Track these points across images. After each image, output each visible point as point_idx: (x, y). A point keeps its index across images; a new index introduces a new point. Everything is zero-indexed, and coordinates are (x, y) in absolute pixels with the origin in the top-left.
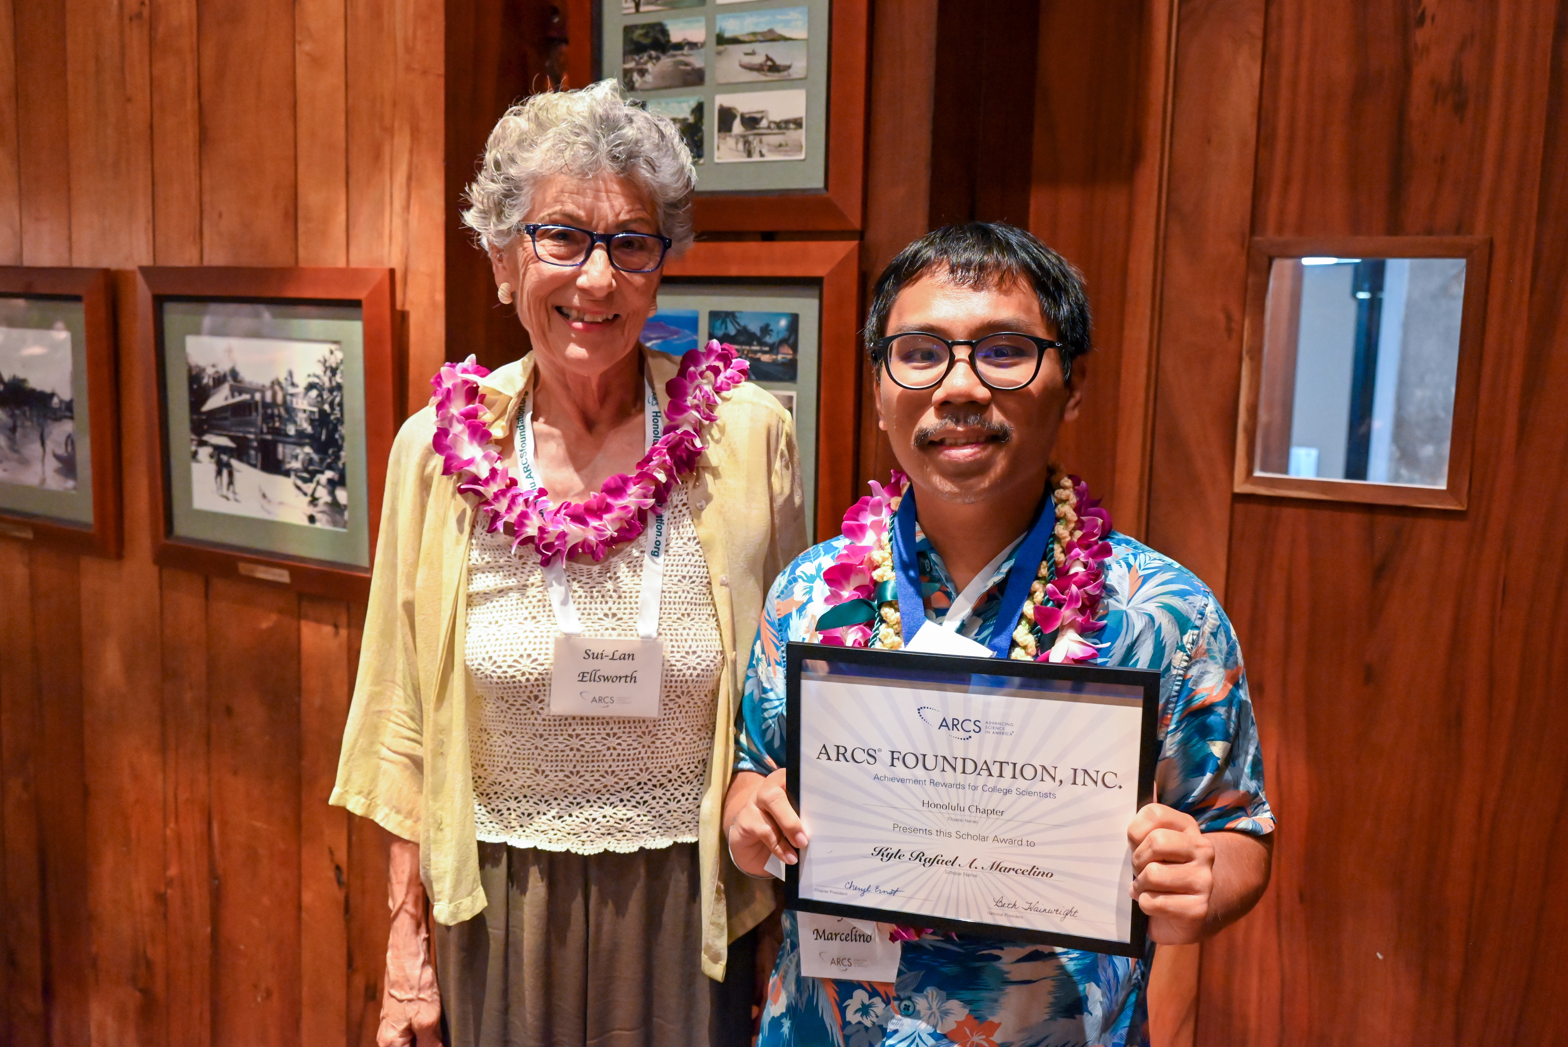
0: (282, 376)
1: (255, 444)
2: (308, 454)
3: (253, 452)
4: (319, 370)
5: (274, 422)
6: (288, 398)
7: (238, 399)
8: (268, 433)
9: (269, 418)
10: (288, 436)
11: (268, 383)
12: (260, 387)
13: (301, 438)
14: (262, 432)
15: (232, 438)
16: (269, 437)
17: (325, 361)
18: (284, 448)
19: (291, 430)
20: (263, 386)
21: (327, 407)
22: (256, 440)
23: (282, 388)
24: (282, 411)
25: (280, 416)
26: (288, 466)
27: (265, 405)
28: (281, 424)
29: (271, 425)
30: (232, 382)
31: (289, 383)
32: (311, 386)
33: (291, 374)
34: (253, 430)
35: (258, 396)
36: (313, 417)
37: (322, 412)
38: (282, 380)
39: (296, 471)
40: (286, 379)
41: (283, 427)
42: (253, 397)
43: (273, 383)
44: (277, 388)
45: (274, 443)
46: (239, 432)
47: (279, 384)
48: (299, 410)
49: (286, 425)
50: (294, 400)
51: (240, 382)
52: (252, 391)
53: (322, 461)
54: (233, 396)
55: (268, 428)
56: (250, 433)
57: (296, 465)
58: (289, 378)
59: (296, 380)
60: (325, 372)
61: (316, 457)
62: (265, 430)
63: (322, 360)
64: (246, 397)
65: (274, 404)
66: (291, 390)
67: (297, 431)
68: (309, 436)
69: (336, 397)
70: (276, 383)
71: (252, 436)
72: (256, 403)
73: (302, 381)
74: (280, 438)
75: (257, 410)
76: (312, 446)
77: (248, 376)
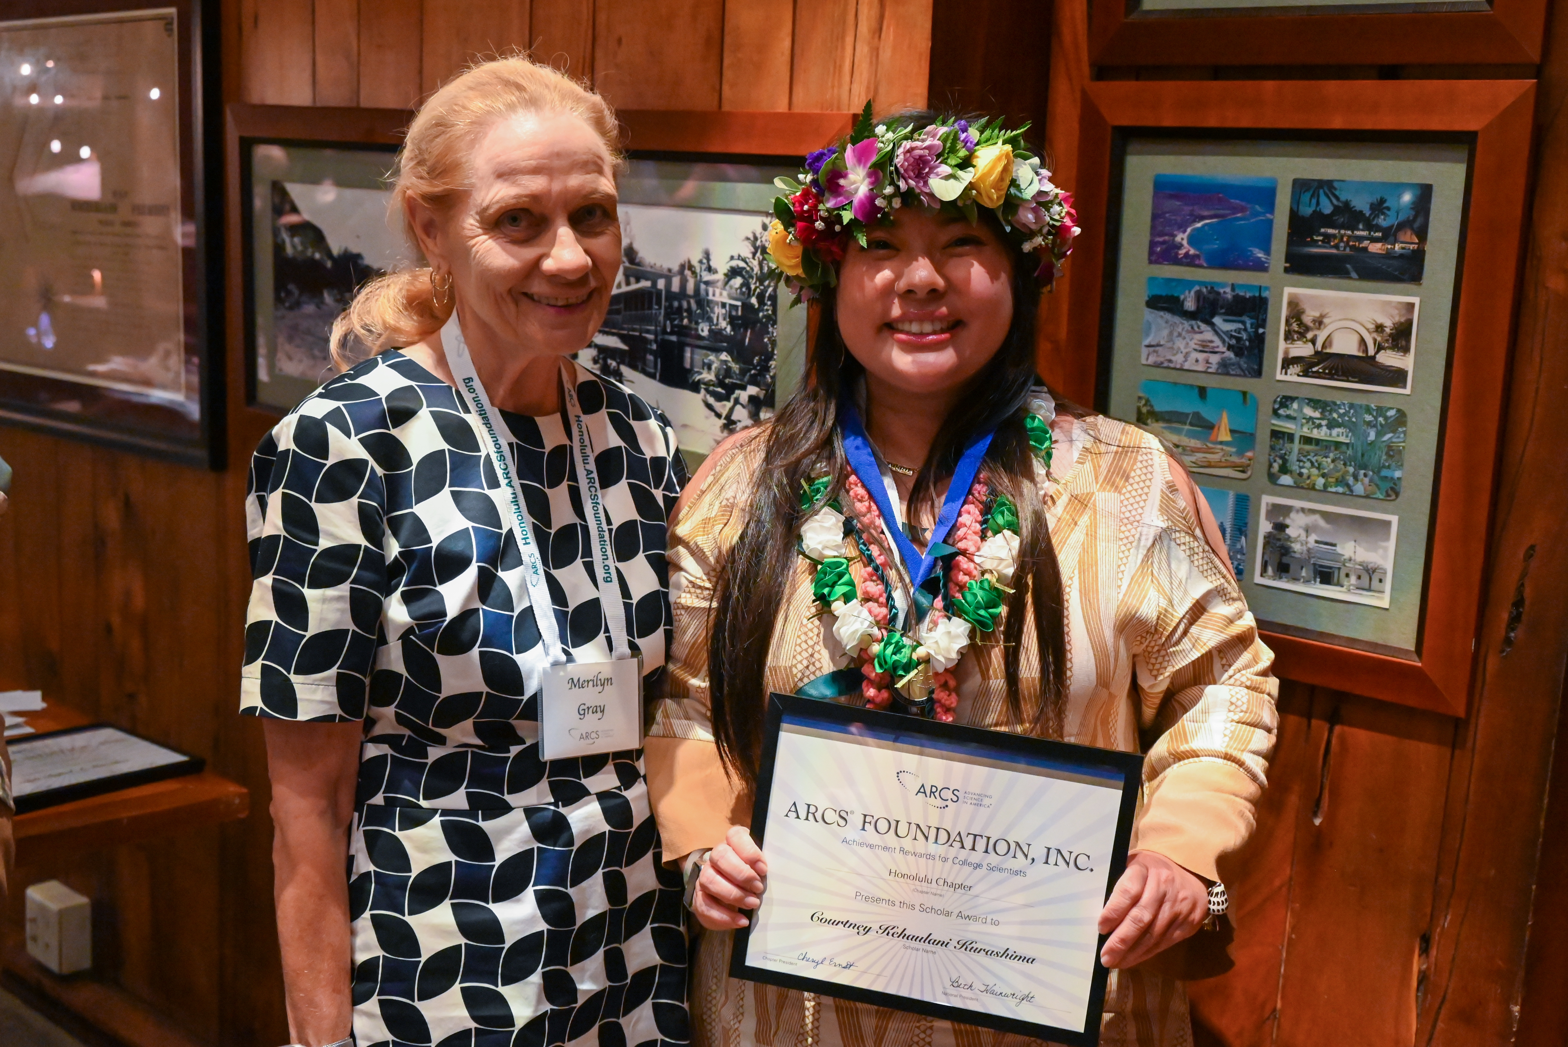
0: (695, 258)
1: (654, 347)
2: (725, 362)
3: (650, 358)
4: (746, 251)
5: (682, 320)
6: (703, 286)
7: (634, 286)
8: (672, 333)
9: (673, 313)
10: (700, 338)
11: (676, 268)
12: (665, 272)
13: (716, 342)
14: (664, 332)
15: (623, 338)
16: (674, 338)
17: (756, 238)
18: (692, 353)
19: (704, 330)
20: (670, 270)
21: (754, 300)
22: (656, 341)
23: (694, 273)
24: (694, 306)
25: (689, 310)
26: (697, 378)
27: (671, 296)
28: (690, 321)
29: (676, 322)
30: (627, 264)
31: (704, 267)
32: (734, 272)
33: (707, 255)
34: (653, 328)
35: (661, 284)
36: (734, 313)
37: (747, 306)
38: (695, 262)
39: (708, 384)
40: (701, 262)
41: (693, 325)
42: (654, 284)
43: (682, 267)
44: (687, 273)
45: (680, 347)
46: (634, 330)
47: (691, 267)
48: (717, 303)
49: (697, 323)
50: (711, 290)
51: (639, 264)
52: (653, 277)
53: (743, 372)
54: (628, 283)
55: (673, 326)
56: (648, 332)
57: (708, 376)
58: (705, 261)
59: (713, 264)
60: (754, 254)
61: (735, 367)
62: (669, 330)
63: (751, 236)
64: (645, 284)
65: (682, 294)
66: (707, 277)
67: (710, 331)
68: (727, 339)
69: (769, 286)
70: (687, 266)
71: (651, 337)
72: (659, 292)
73: (722, 265)
74: (689, 340)
75: (659, 303)
76: (730, 353)
77: (649, 255)
